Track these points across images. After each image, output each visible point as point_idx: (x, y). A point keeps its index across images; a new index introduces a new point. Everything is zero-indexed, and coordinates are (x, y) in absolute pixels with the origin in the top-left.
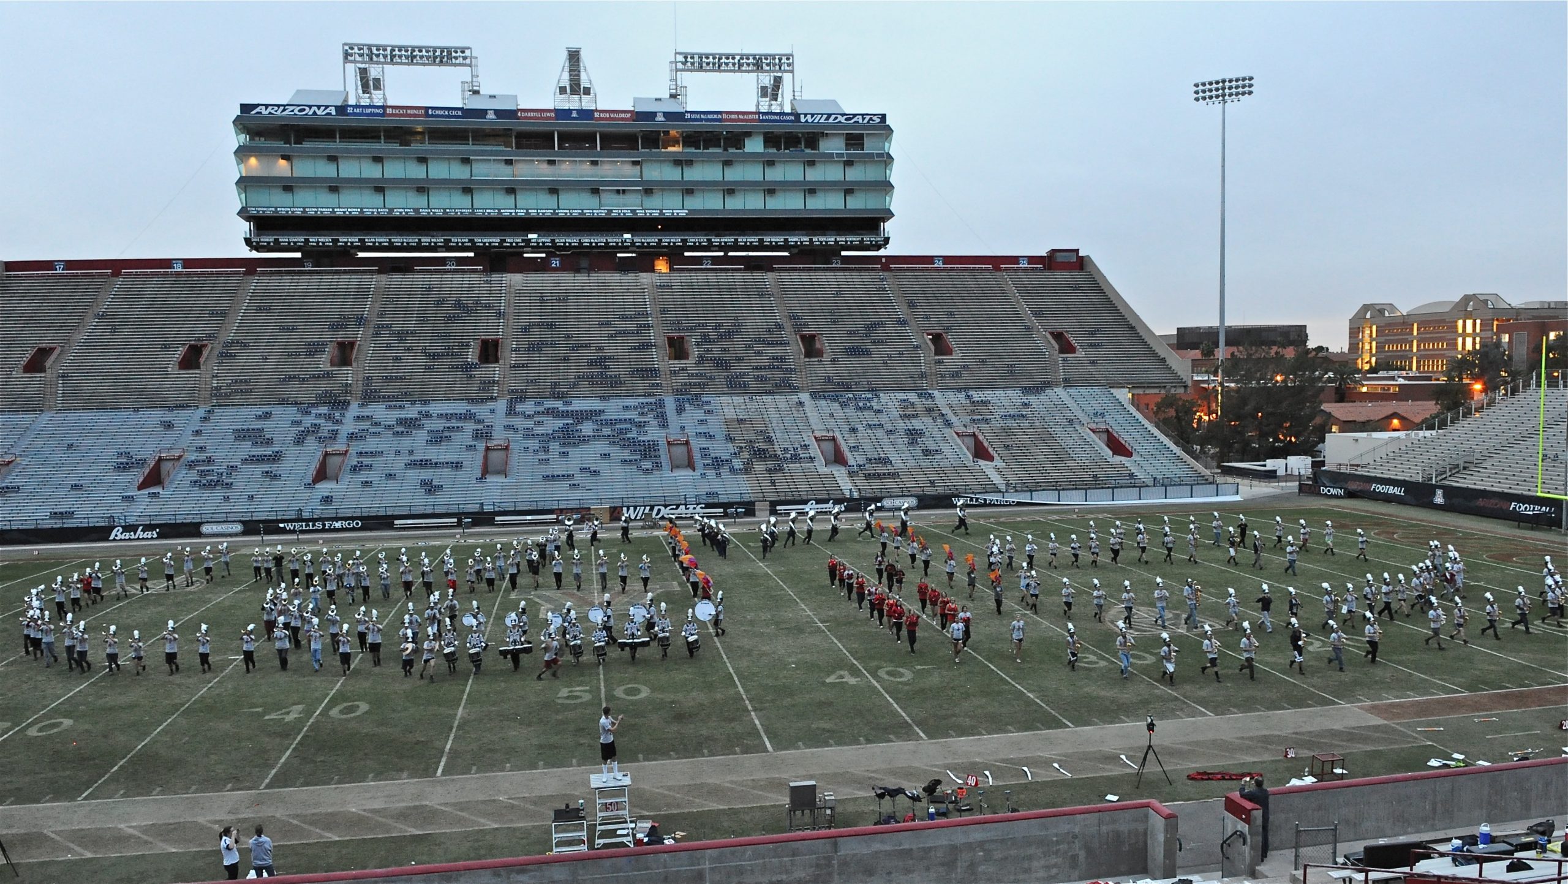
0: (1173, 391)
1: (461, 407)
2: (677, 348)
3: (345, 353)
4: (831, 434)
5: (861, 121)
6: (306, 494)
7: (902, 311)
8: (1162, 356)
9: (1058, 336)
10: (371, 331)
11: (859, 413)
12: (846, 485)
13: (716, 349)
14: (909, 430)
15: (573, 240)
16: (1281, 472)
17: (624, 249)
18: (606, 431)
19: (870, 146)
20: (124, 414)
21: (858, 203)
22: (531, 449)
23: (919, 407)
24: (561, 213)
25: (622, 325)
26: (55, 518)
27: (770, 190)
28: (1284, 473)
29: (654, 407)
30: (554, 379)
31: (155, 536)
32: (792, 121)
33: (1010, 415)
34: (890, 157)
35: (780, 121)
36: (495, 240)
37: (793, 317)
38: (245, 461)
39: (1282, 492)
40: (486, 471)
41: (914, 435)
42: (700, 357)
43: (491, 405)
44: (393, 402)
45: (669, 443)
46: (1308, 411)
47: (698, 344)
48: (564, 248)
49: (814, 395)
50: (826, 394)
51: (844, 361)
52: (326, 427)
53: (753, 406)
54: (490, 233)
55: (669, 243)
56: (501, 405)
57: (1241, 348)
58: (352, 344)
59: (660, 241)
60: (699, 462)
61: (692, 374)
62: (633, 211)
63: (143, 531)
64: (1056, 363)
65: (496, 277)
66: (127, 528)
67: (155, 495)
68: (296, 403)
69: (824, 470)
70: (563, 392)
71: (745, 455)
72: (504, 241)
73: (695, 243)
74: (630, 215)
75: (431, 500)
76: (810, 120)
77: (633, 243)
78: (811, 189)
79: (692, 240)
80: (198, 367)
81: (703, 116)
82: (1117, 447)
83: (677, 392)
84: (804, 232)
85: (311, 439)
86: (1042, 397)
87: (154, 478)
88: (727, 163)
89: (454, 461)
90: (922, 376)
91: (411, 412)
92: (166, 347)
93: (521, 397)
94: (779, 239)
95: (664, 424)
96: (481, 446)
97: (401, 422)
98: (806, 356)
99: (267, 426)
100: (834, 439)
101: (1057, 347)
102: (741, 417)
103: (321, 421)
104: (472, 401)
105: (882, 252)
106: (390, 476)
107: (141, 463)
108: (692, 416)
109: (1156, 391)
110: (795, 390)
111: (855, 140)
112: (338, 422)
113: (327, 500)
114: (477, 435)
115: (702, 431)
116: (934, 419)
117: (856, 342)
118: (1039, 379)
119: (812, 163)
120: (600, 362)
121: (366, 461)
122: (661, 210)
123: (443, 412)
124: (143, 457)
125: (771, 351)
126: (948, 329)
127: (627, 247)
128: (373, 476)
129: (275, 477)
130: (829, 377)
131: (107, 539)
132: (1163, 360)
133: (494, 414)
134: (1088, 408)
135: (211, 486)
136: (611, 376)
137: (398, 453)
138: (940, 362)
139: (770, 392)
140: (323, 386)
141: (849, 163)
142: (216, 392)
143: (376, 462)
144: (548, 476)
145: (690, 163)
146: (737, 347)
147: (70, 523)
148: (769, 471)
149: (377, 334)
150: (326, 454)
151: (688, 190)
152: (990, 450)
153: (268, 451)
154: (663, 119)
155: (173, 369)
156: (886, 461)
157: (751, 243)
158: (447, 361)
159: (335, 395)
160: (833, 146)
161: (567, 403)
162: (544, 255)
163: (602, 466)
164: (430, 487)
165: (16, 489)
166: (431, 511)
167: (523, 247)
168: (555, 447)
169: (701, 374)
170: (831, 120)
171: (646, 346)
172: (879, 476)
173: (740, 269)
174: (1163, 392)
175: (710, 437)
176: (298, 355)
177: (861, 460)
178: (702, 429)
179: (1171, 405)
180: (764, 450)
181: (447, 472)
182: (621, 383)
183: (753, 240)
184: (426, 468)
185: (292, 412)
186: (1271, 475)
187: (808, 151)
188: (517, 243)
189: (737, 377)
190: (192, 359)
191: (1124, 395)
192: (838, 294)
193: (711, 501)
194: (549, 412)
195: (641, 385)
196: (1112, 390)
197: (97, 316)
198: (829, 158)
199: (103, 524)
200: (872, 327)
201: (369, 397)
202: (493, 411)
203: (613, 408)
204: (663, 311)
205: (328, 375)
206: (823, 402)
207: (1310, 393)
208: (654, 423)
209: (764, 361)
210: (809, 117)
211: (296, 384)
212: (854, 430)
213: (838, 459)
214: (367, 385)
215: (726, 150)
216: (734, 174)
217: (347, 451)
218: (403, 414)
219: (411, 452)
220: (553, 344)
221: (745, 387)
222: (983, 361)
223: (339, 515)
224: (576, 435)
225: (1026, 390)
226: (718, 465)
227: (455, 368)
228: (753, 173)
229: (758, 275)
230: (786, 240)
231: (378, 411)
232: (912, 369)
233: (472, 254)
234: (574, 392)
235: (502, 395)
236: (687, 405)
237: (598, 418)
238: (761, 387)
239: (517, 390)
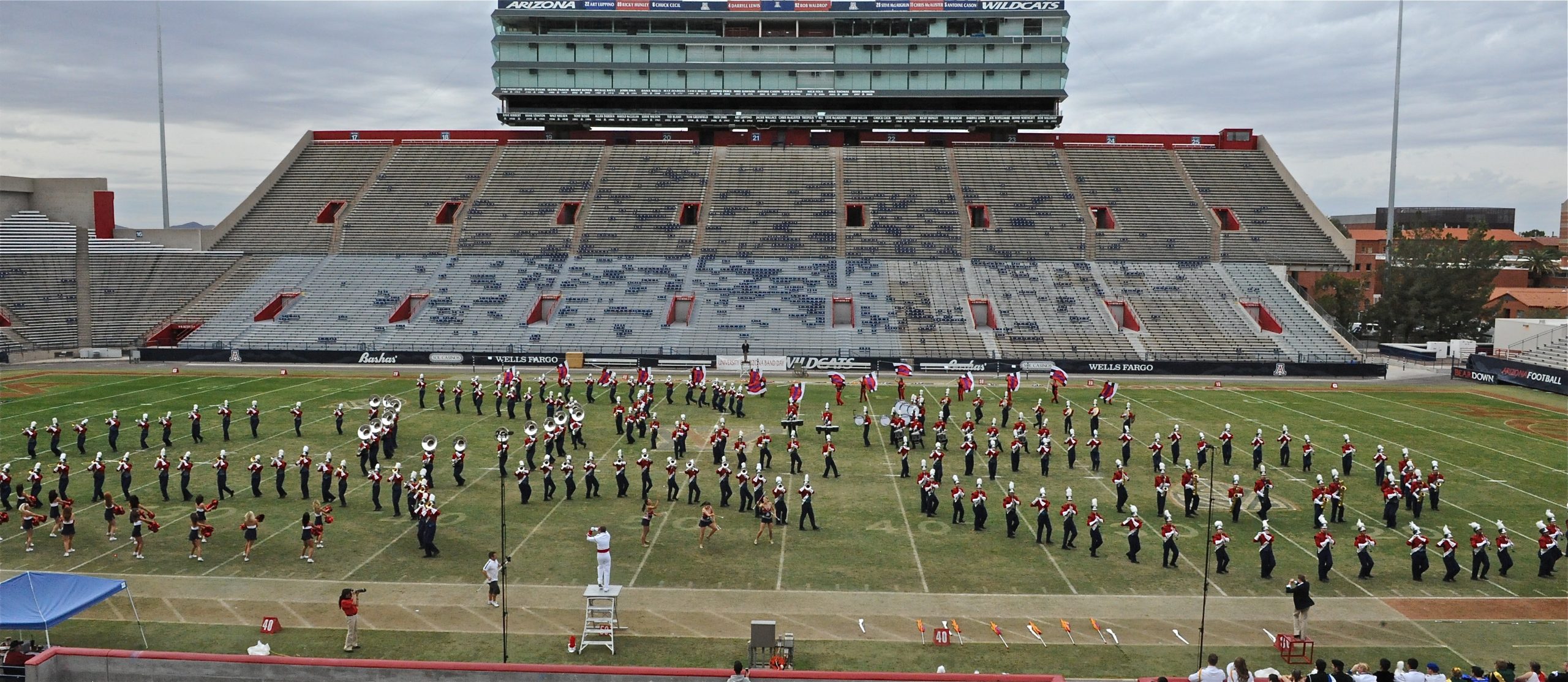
0: (1335, 270)
1: (659, 263)
2: (854, 216)
3: (570, 213)
4: (985, 299)
5: (1039, 7)
6: (520, 331)
7: (1070, 186)
8: (1328, 235)
9: (1223, 214)
10: (594, 194)
11: (1016, 281)
12: (993, 347)
13: (890, 216)
14: (1060, 298)
15: (772, 117)
16: (1441, 354)
17: (817, 125)
18: (781, 288)
19: (1047, 31)
20: (389, 259)
21: (1035, 84)
22: (712, 302)
23: (1074, 277)
24: (762, 93)
25: (807, 194)
26: (322, 342)
27: (951, 72)
28: (1445, 356)
29: (826, 268)
30: (743, 240)
31: (394, 361)
32: (975, 9)
33: (1162, 288)
34: (1065, 40)
35: (963, 8)
36: (703, 117)
37: (965, 190)
38: (476, 302)
39: (1438, 374)
40: (672, 319)
41: (1064, 303)
42: (875, 224)
43: (684, 261)
44: (602, 256)
45: (835, 302)
46: (1478, 295)
47: (874, 212)
48: (764, 124)
49: (975, 262)
50: (986, 262)
51: (1007, 230)
52: (546, 275)
53: (916, 270)
54: (702, 111)
55: (857, 120)
56: (694, 262)
57: (1411, 231)
58: (576, 206)
59: (849, 118)
60: (859, 319)
61: (865, 240)
62: (826, 92)
63: (385, 356)
64: (1217, 239)
65: (704, 149)
66: (375, 354)
67: (402, 327)
68: (525, 255)
69: (972, 331)
70: (748, 252)
71: (903, 315)
72: (712, 118)
73: (880, 120)
74: (822, 95)
75: (621, 342)
76: (991, 7)
77: (824, 120)
78: (990, 71)
79: (877, 117)
80: (452, 222)
81: (892, 5)
82: (1267, 322)
83: (849, 255)
84: (982, 111)
85: (532, 286)
86: (1199, 271)
87: (404, 313)
88: (913, 48)
89: (647, 309)
90: (1082, 247)
91: (617, 265)
92: (428, 204)
93: (711, 256)
94: (957, 117)
95: (833, 282)
96: (670, 297)
97: (607, 274)
98: (973, 226)
99: (499, 273)
100: (987, 303)
101: (1220, 223)
102: (904, 280)
103: (542, 271)
104: (669, 257)
105: (1056, 131)
106: (590, 320)
107: (396, 300)
108: (860, 276)
109: (1318, 269)
110: (957, 256)
111: (1032, 26)
112: (557, 272)
113: (536, 338)
114: (669, 288)
115: (866, 291)
116: (1087, 289)
117: (1022, 214)
118: (1195, 255)
119: (991, 47)
120: (785, 226)
121: (573, 306)
122: (851, 91)
123: (644, 266)
124: (398, 295)
125: (941, 220)
126: (1112, 204)
127: (820, 123)
128: (577, 319)
129: (498, 317)
130: (991, 246)
131: (356, 362)
132: (1329, 239)
133: (687, 270)
134: (1243, 283)
135: (446, 321)
136: (792, 239)
137: (600, 300)
138: (1100, 235)
139: (934, 258)
140: (549, 240)
141: (1026, 47)
142: (462, 243)
143: (582, 308)
144: (723, 326)
145: (878, 48)
146: (910, 215)
147: (332, 347)
148: (922, 330)
149: (598, 198)
150: (542, 299)
151: (876, 72)
152: (1138, 320)
153: (496, 294)
154: (856, 8)
155: (432, 223)
156: (1033, 326)
157: (931, 120)
158: (654, 222)
159: (557, 249)
160: (1012, 31)
161: (750, 262)
162: (746, 130)
163: (773, 320)
164: (622, 331)
165: (297, 318)
166: (618, 353)
167: (728, 123)
168: (734, 300)
169: (873, 240)
170: (1011, 7)
171: (827, 213)
172: (1024, 340)
173: (921, 145)
174: (1325, 270)
175: (872, 297)
176: (532, 213)
177: (1010, 324)
178: (867, 289)
179: (1332, 283)
180: (919, 311)
181: (639, 318)
182: (800, 245)
183: (933, 118)
184: (621, 314)
185: (519, 262)
186: (1430, 357)
187: (989, 36)
188: (723, 119)
189: (906, 244)
190: (446, 216)
191: (1280, 272)
192: (1011, 169)
193: (863, 355)
194: (734, 269)
195: (818, 248)
196: (1271, 267)
197: (379, 177)
198: (1007, 42)
199: (356, 350)
200: (1038, 200)
201: (585, 251)
202: (685, 267)
203: (790, 268)
204: (847, 182)
205: (554, 231)
206: (983, 269)
207: (1482, 277)
208: (824, 282)
209: (932, 229)
210: (990, 4)
211: (527, 238)
212: (1008, 296)
213: (990, 322)
214: (584, 241)
215: (911, 35)
216: (919, 58)
217: (559, 297)
218: (610, 267)
219: (611, 300)
220: (745, 210)
221: (912, 252)
222: (1143, 235)
223: (543, 352)
224: (753, 290)
225: (1183, 264)
226: (876, 323)
227: (658, 228)
228: (937, 56)
229: (937, 150)
230: (964, 119)
231: (591, 264)
232: (1073, 241)
233: (686, 129)
234: (757, 253)
235: (695, 253)
236: (856, 267)
237: (775, 277)
238: (927, 253)
239: (709, 249)
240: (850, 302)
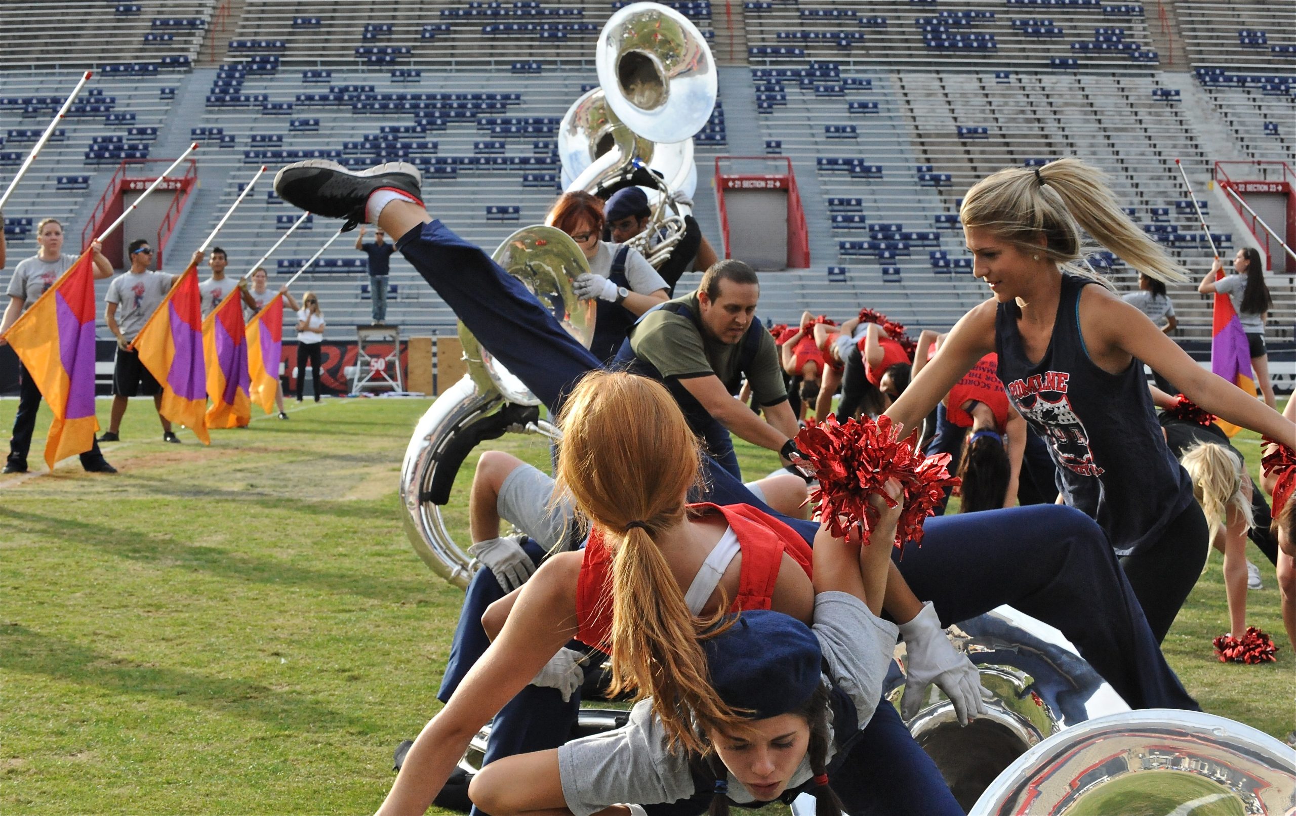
30: (379, 18)
43: (169, 79)
45: (723, 183)
49: (1209, 78)
50: (1247, 76)
56: (200, 81)
60: (826, 236)
70: (397, 51)
83: (763, 55)
89: (17, 216)
93: (265, 60)
96: (108, 180)
100: (1286, 192)
102: (971, 125)
104: (113, 70)
108: (810, 113)
110: (1144, 62)
114: (104, 154)
115: (841, 156)
133: (173, 102)
136: (554, 13)
139: (1064, 64)
161: (403, 77)
175: (863, 172)
178: (842, 151)
189: (957, 24)
194: (339, 97)
202: (169, 94)
206: (1240, 97)
221: (982, 47)
226: (892, 248)
234: (432, 53)
235: (207, 54)
236: (792, 92)
237: (499, 117)
238: (1036, 52)
239: (253, 42)
240: (785, 188)
